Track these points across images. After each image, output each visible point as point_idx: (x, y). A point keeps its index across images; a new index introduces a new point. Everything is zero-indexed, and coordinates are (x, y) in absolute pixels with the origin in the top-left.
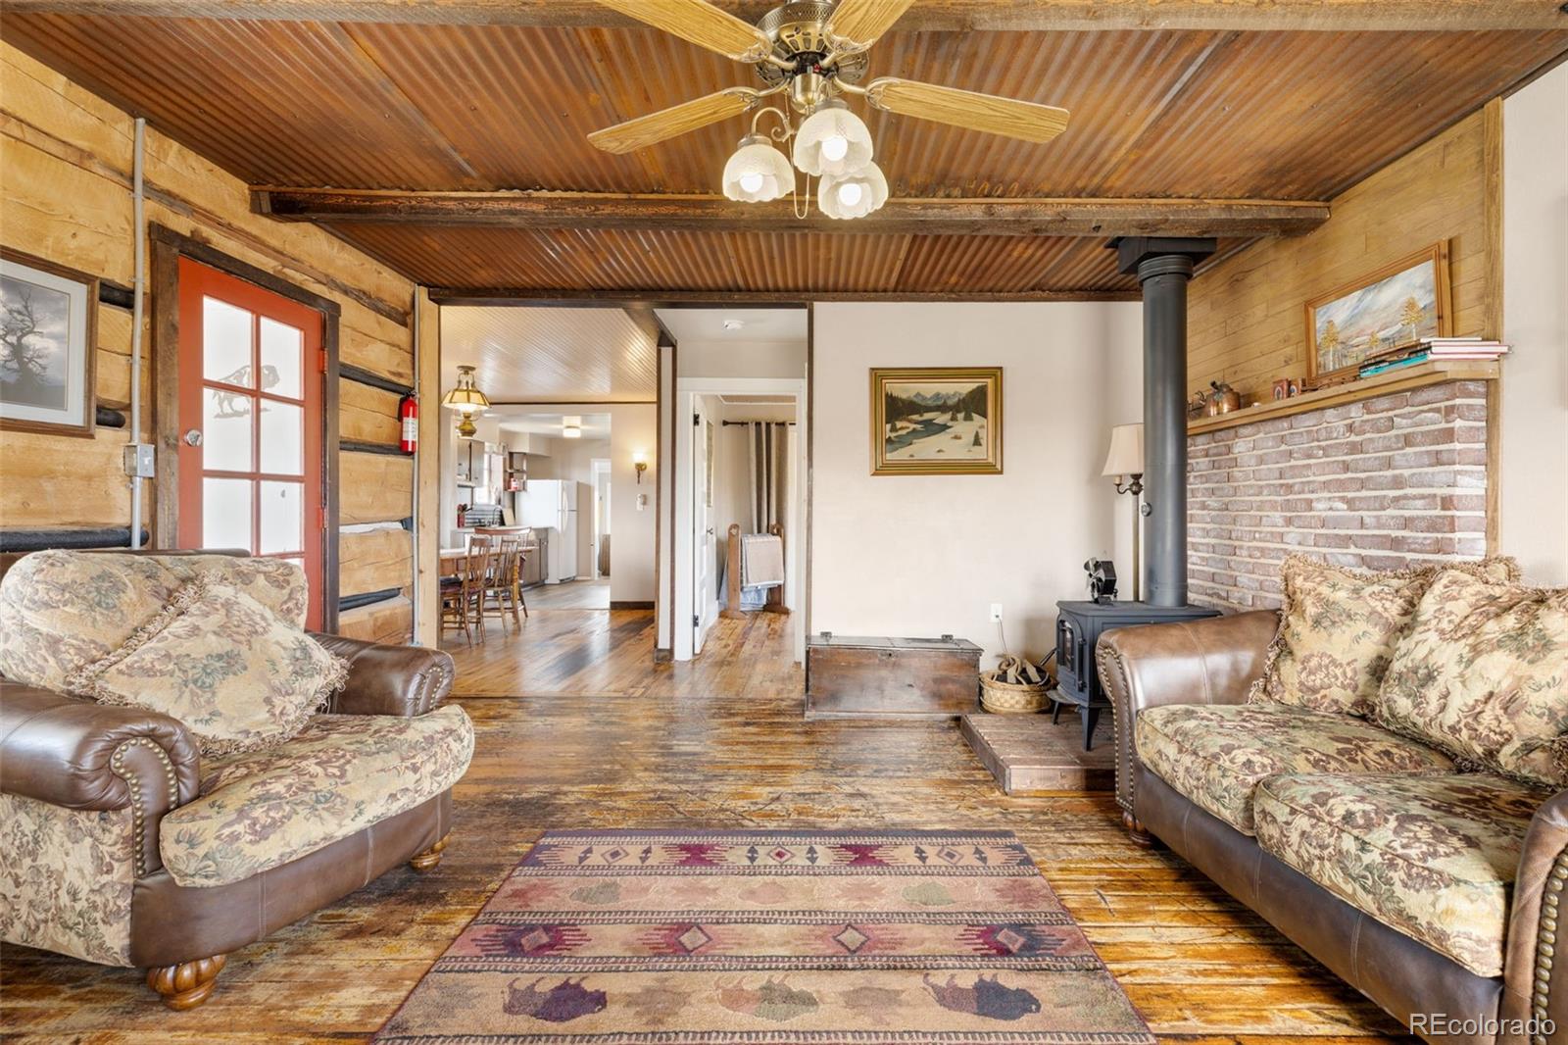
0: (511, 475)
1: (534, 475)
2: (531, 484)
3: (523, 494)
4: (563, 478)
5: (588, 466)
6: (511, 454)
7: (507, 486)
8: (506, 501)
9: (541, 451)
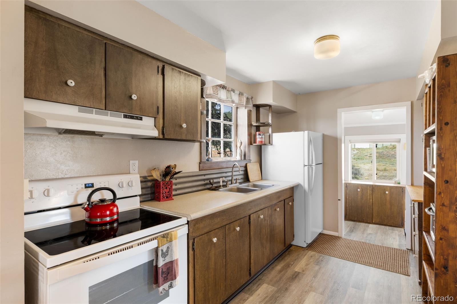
0: (258, 128)
1: (279, 129)
2: (277, 137)
3: (270, 147)
4: (309, 129)
5: (334, 117)
6: (258, 107)
7: (252, 140)
8: (253, 156)
9: (287, 105)
